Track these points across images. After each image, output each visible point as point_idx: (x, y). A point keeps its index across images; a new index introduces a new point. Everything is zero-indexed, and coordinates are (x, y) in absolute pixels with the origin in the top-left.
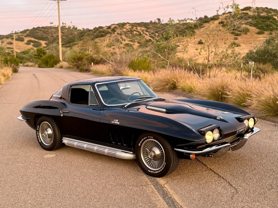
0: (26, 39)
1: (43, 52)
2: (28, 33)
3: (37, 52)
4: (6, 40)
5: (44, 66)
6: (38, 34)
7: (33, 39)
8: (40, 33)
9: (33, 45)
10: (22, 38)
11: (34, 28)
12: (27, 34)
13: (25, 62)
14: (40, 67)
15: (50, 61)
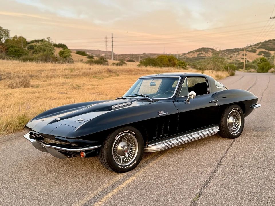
0: (258, 51)
1: (265, 60)
2: (261, 45)
3: (260, 61)
4: (242, 52)
5: (260, 71)
6: (269, 46)
7: (264, 50)
8: (271, 45)
9: (263, 55)
10: (255, 50)
11: (266, 41)
12: (259, 47)
13: (249, 69)
14: (258, 72)
15: (265, 68)
